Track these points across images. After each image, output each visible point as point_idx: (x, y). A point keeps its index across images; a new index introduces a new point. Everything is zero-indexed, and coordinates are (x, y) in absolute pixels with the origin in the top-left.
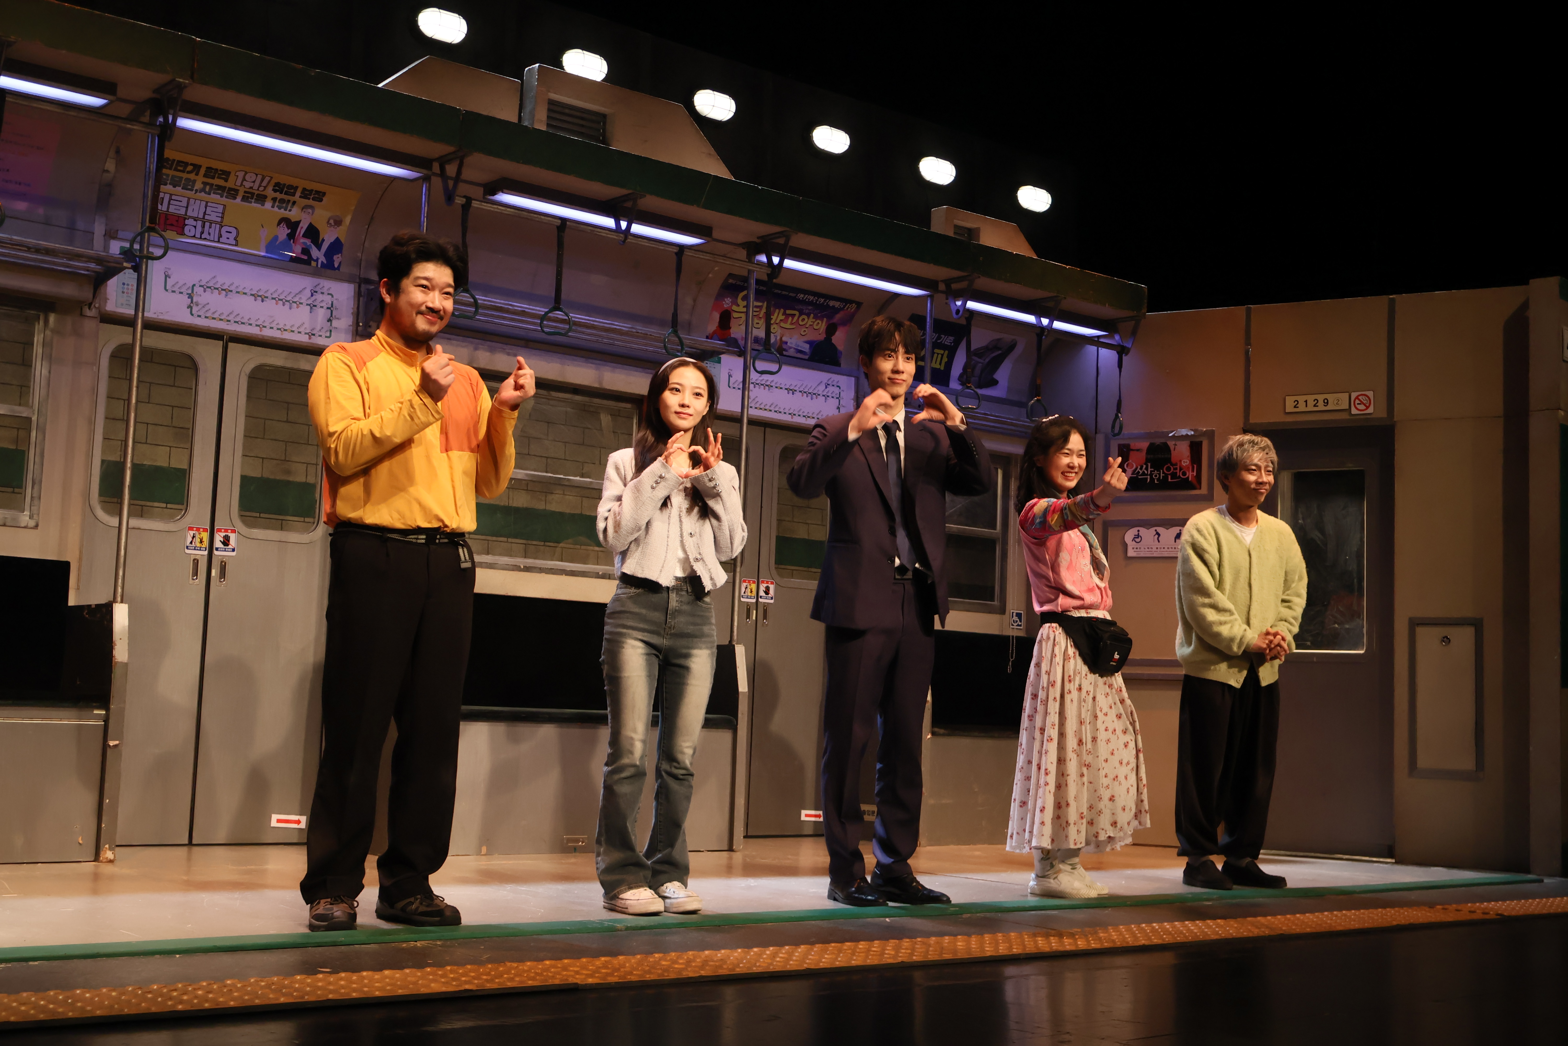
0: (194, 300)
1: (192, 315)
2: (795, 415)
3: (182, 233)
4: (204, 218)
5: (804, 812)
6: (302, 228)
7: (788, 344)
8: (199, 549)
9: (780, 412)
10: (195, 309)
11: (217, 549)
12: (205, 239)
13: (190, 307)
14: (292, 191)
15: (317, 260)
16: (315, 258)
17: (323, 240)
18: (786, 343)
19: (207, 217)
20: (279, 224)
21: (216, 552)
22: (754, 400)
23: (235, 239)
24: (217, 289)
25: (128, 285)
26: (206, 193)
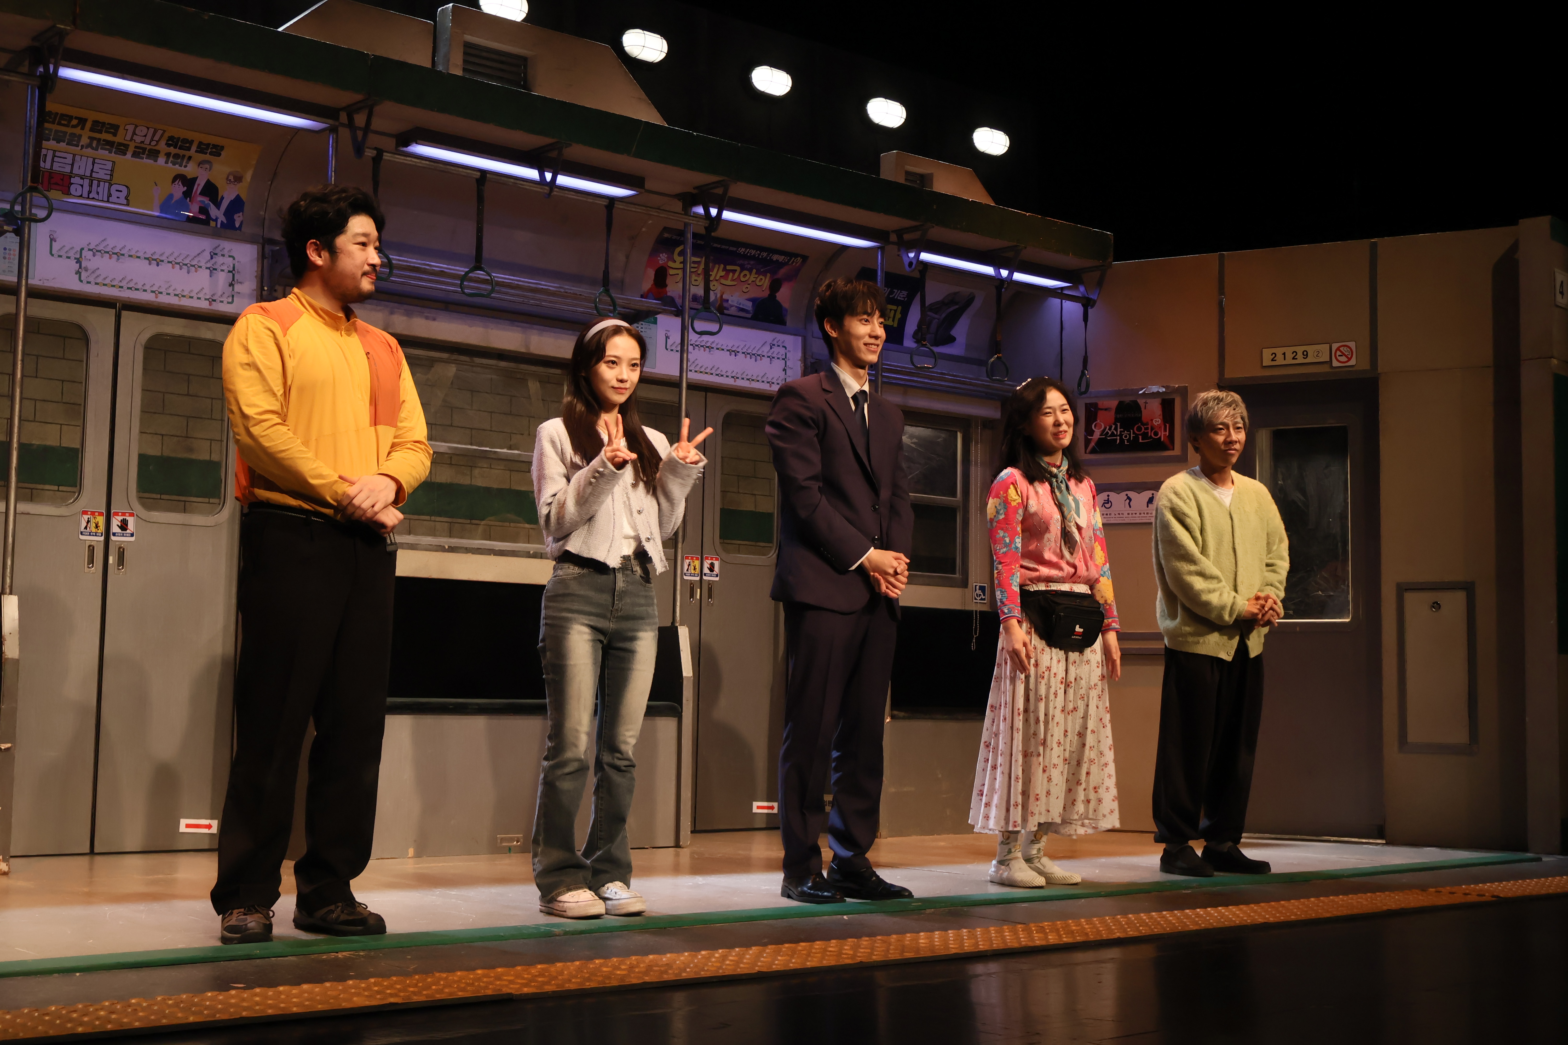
0: (83, 265)
1: (81, 281)
2: (738, 378)
3: (68, 193)
4: (91, 176)
5: (755, 804)
6: (199, 185)
7: (730, 302)
8: (94, 534)
9: (722, 376)
10: (84, 275)
11: (114, 534)
12: (93, 198)
13: (78, 273)
14: (188, 145)
15: (216, 220)
16: (214, 218)
17: (222, 198)
18: (727, 301)
19: (94, 175)
20: (174, 181)
21: (113, 538)
22: (693, 362)
23: (126, 198)
24: (108, 252)
25: (10, 250)
26: (93, 148)
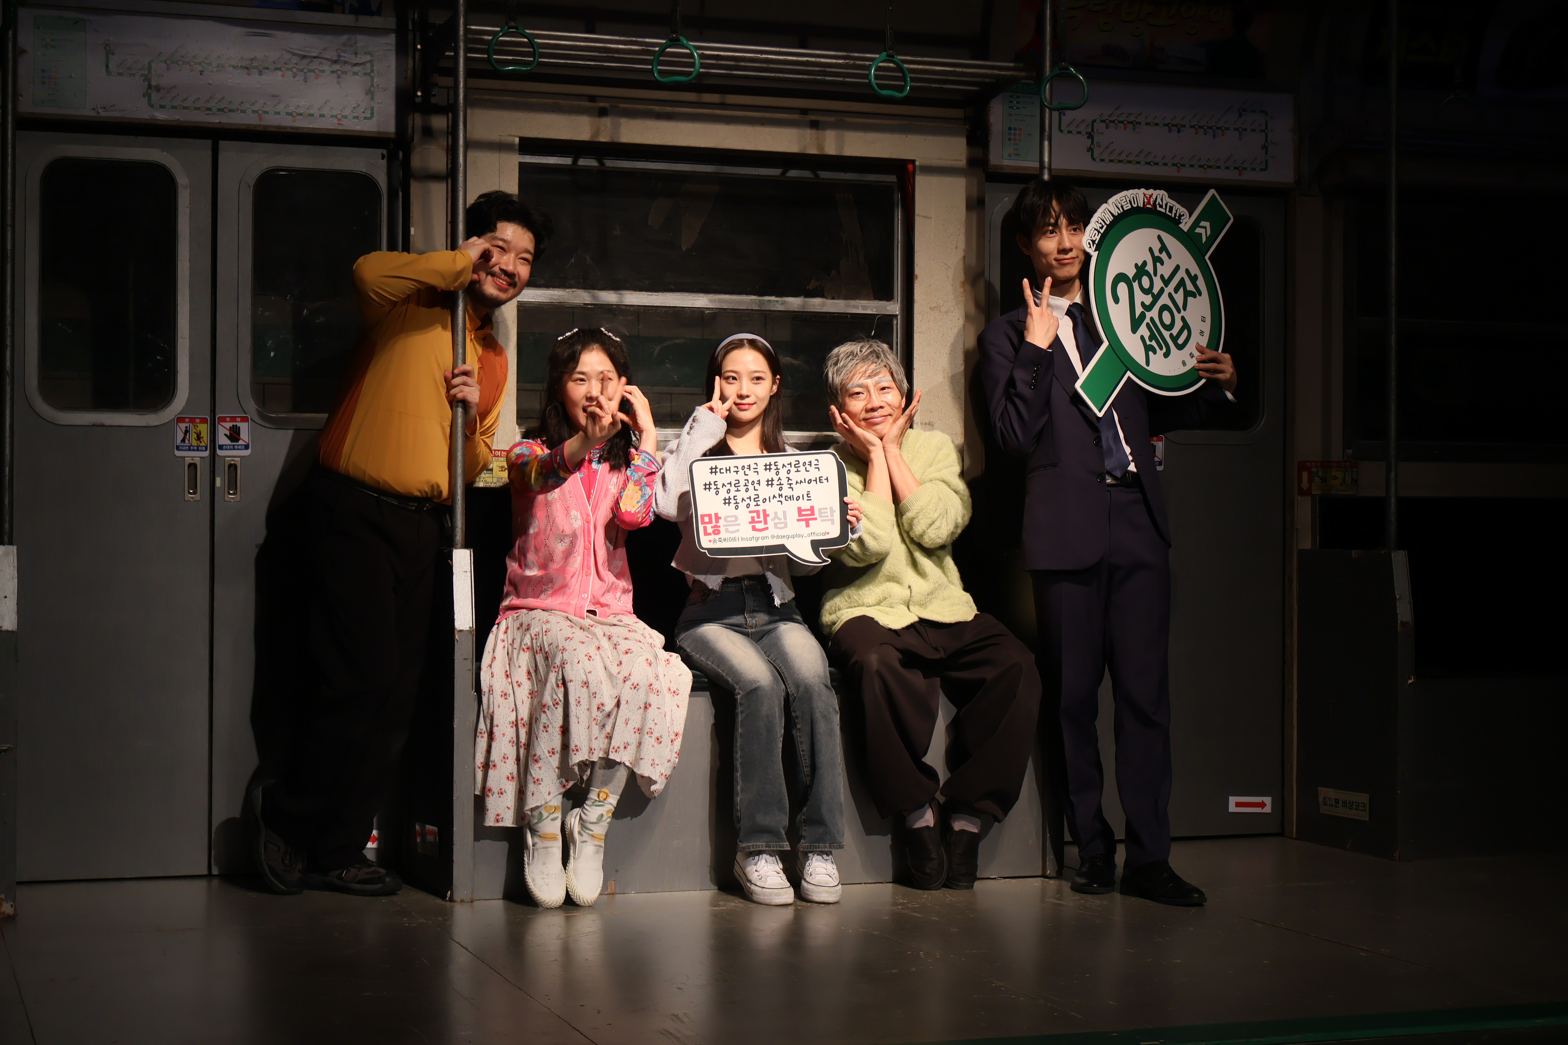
0: (153, 84)
1: (153, 106)
2: (1183, 165)
5: (1233, 800)
7: (1166, 51)
8: (196, 448)
9: (1156, 164)
10: (154, 96)
11: (221, 447)
13: (147, 94)
18: (1162, 50)
21: (220, 452)
22: (1107, 147)
24: (188, 63)
25: (49, 72)
